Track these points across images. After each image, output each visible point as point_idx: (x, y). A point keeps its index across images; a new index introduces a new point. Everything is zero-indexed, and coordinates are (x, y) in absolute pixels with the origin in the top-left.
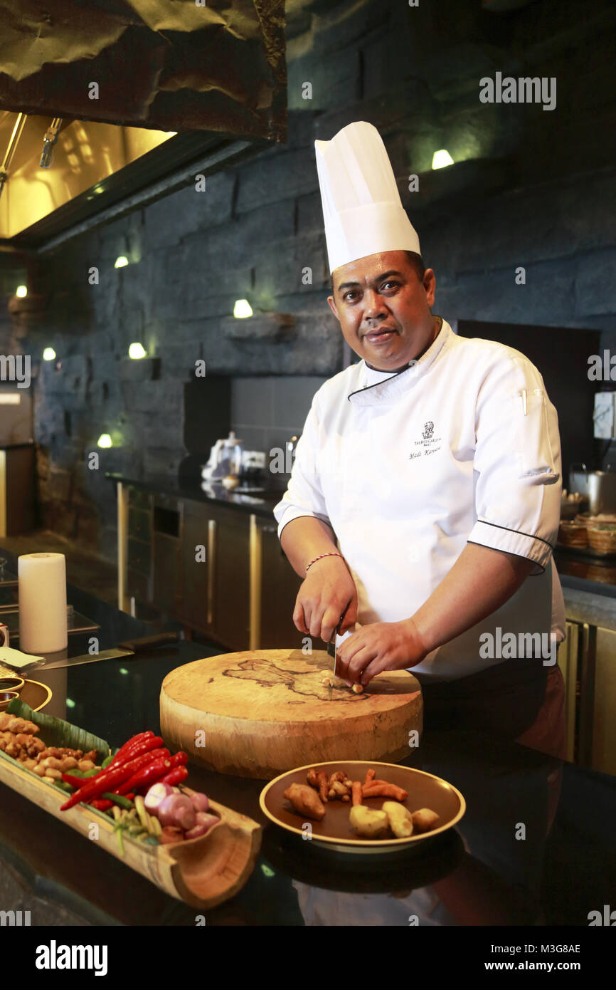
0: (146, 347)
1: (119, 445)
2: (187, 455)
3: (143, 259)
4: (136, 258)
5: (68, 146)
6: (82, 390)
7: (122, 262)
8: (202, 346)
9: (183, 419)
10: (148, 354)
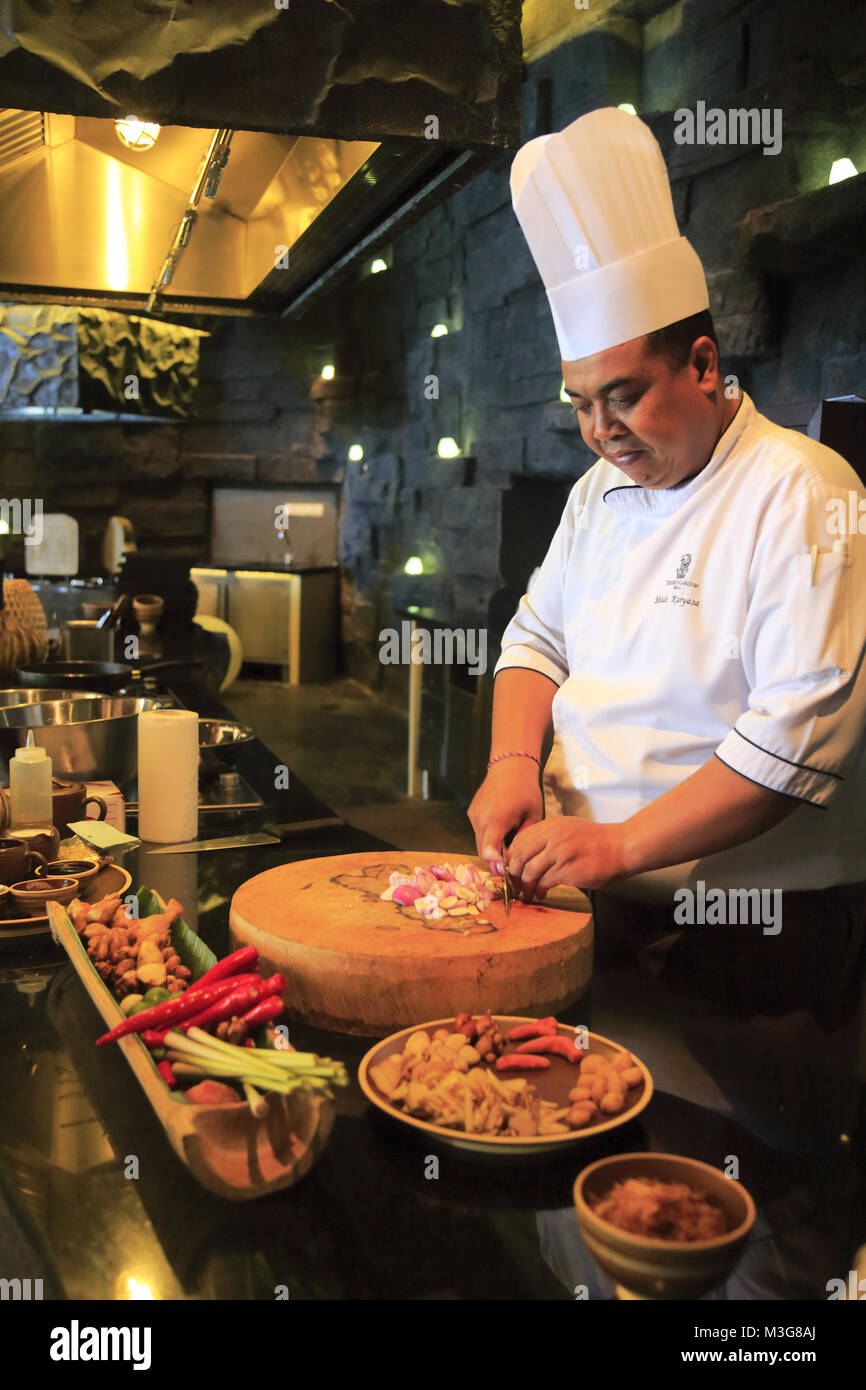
0: (460, 444)
1: (431, 571)
2: (502, 586)
3: (465, 325)
4: (458, 325)
6: (391, 500)
7: (440, 331)
8: (525, 440)
9: (499, 539)
10: (462, 453)
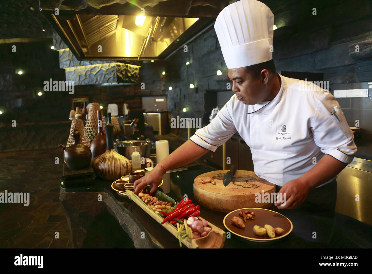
0: (194, 85)
1: (188, 111)
2: (205, 113)
3: (193, 62)
4: (191, 62)
5: (171, 31)
6: (179, 97)
7: (188, 63)
8: (209, 83)
9: (204, 103)
10: (195, 87)
